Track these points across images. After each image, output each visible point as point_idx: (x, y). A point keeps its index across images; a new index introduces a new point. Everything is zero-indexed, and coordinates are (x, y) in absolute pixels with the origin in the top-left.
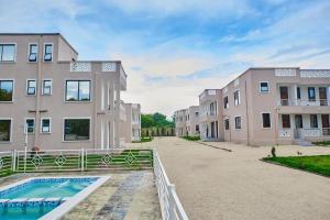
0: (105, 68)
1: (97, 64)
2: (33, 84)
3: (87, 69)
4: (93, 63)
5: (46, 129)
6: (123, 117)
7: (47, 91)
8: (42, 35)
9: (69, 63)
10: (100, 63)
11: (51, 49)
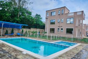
0: (78, 14)
1: (75, 13)
2: (59, 20)
3: (73, 14)
4: (74, 13)
5: (62, 30)
6: (83, 28)
7: (62, 21)
8: (61, 8)
9: (67, 14)
10: (77, 12)
11: (63, 11)
